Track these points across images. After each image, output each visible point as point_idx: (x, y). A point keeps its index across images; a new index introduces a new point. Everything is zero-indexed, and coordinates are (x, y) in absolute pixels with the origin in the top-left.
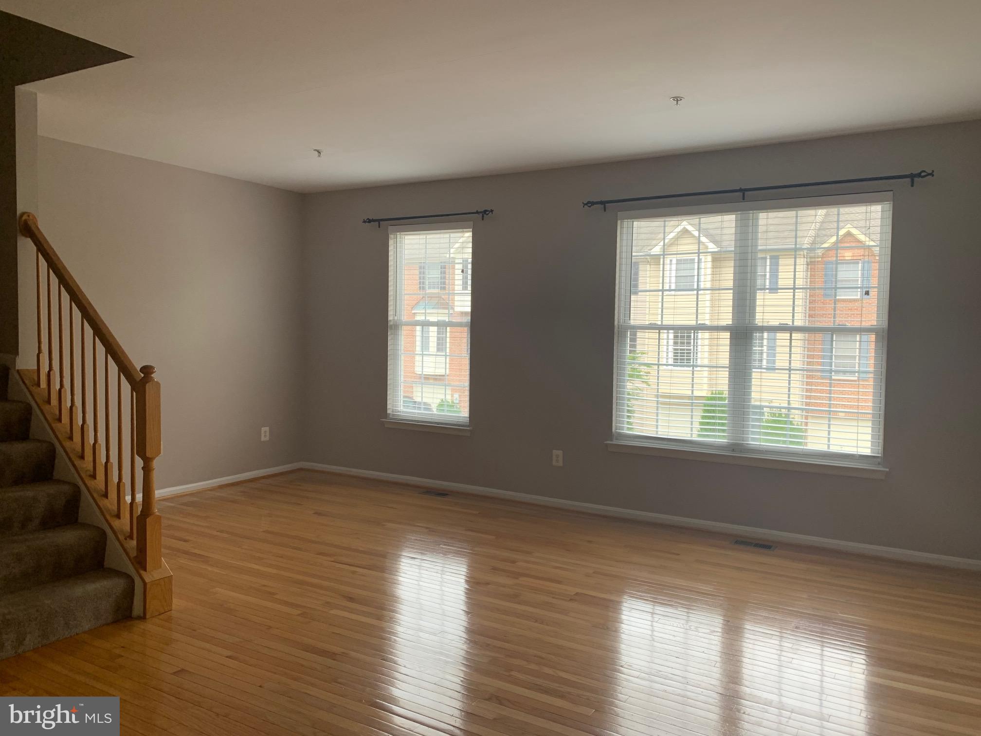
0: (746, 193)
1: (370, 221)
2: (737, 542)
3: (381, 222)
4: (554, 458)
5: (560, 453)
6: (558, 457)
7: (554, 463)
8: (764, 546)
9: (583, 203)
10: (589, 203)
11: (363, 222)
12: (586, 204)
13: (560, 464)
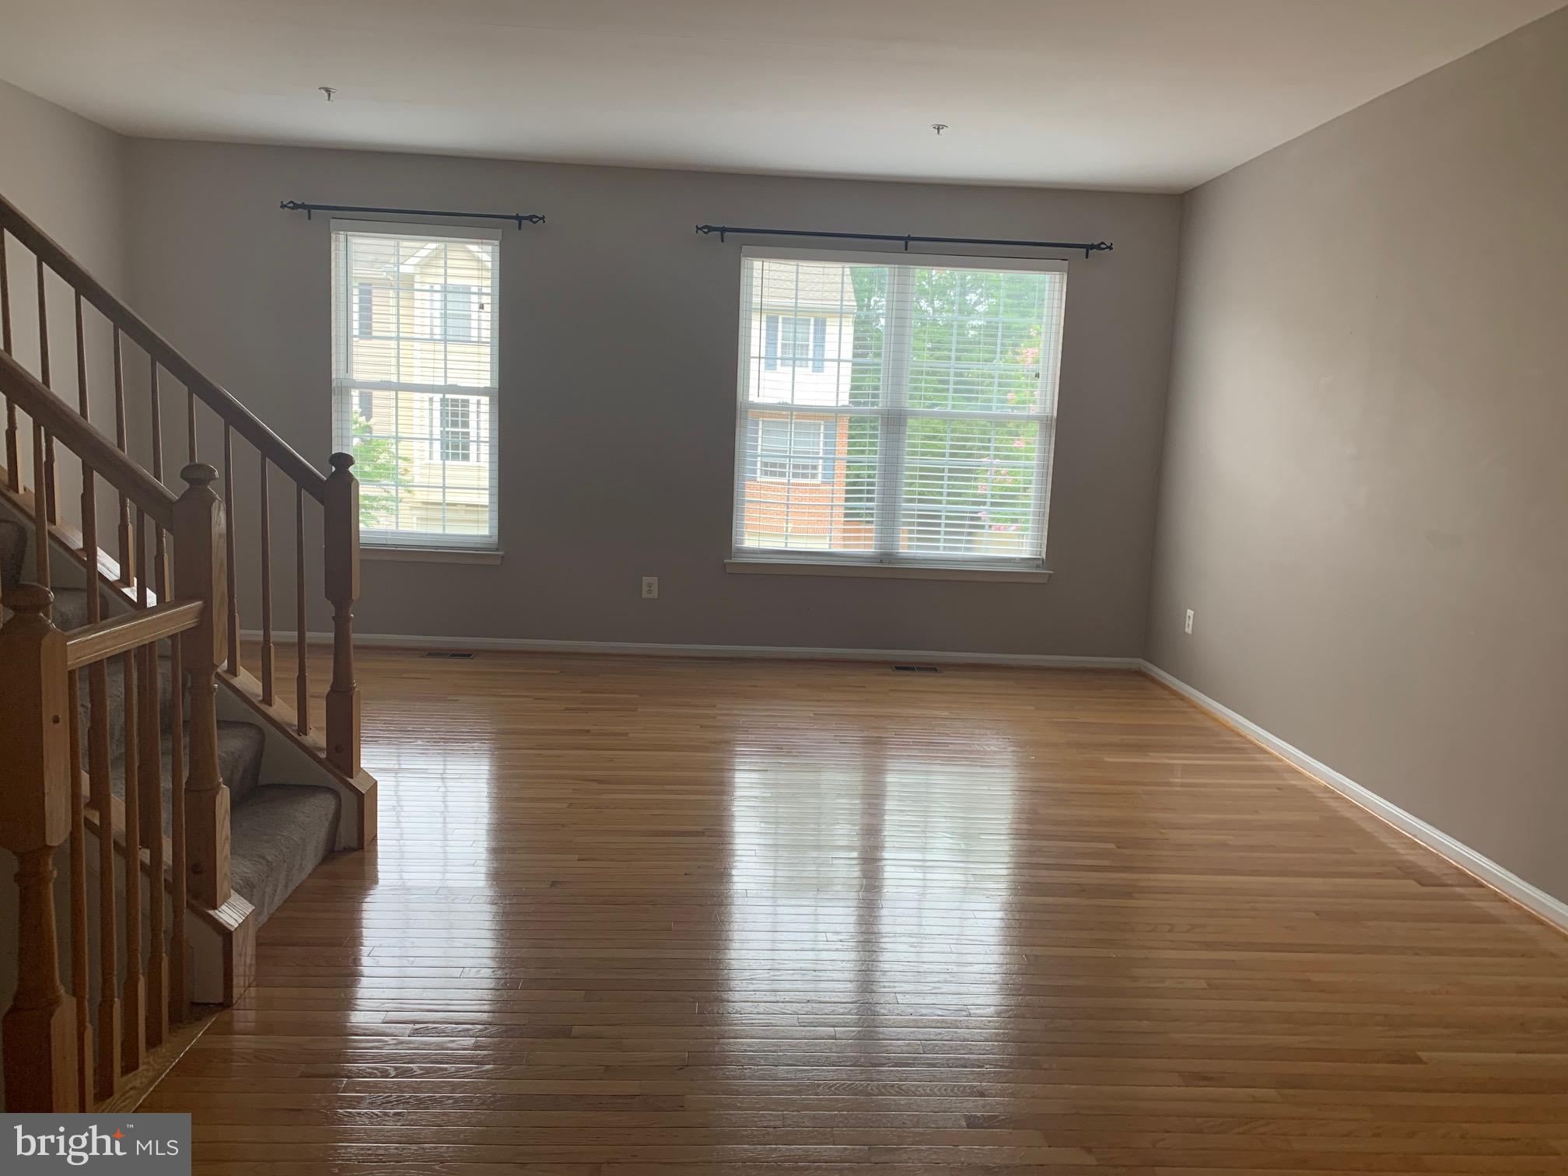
0: (910, 243)
1: (296, 206)
2: (898, 668)
3: (312, 211)
4: (645, 588)
5: (654, 580)
6: (650, 587)
7: (645, 595)
8: (931, 668)
9: (697, 226)
10: (706, 227)
11: (281, 207)
12: (701, 229)
13: (655, 595)
